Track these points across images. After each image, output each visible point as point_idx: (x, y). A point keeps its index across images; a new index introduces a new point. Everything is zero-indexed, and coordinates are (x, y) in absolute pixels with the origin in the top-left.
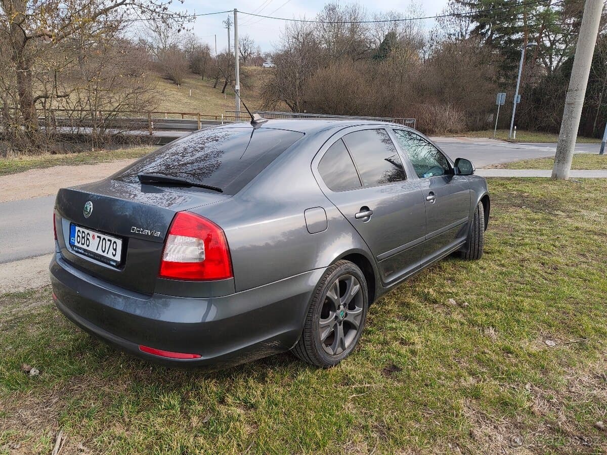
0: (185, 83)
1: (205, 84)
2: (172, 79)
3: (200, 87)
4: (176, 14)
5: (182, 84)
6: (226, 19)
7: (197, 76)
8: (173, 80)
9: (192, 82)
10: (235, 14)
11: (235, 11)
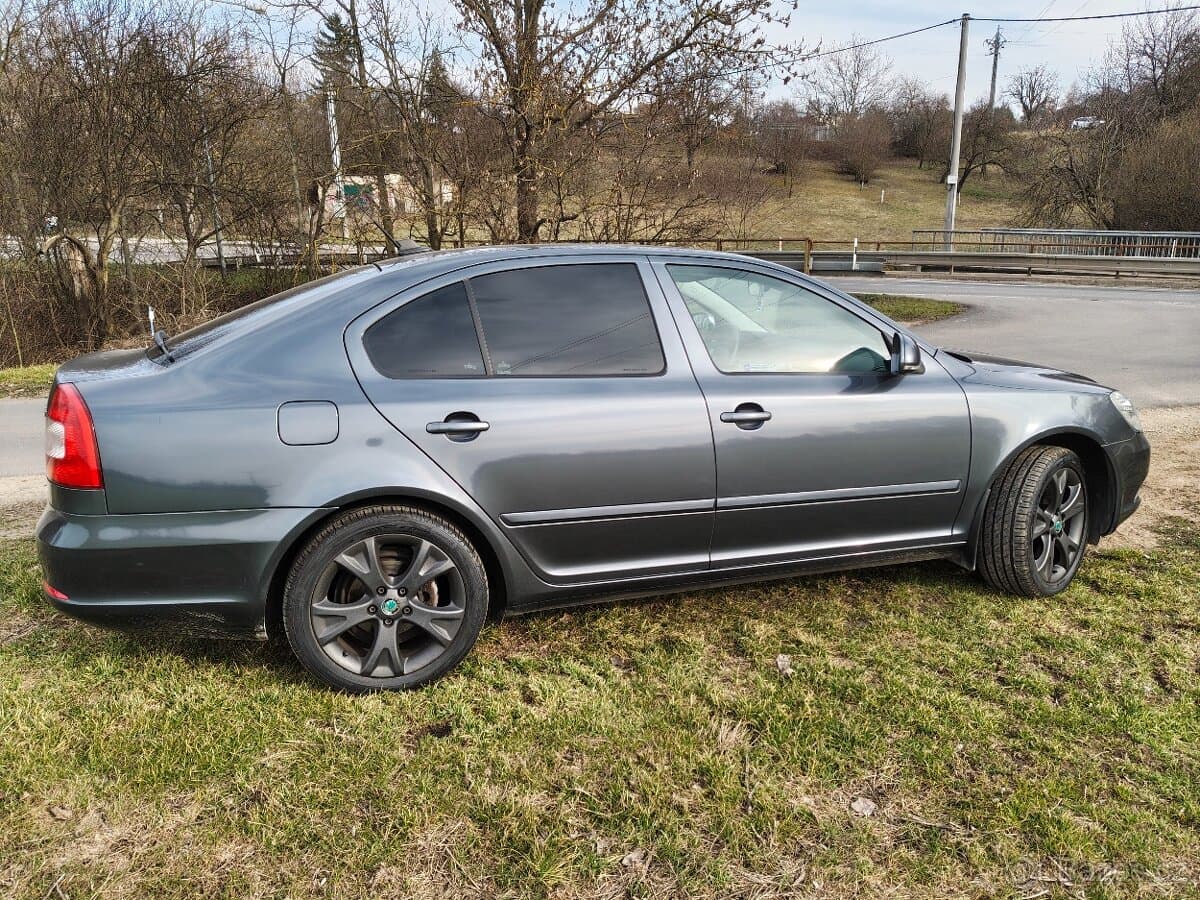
0: (878, 177)
1: (922, 176)
2: (853, 172)
3: (909, 184)
4: (779, 49)
5: (870, 181)
6: (992, 37)
7: (909, 162)
8: (854, 174)
9: (895, 174)
10: (964, 25)
11: (966, 18)
